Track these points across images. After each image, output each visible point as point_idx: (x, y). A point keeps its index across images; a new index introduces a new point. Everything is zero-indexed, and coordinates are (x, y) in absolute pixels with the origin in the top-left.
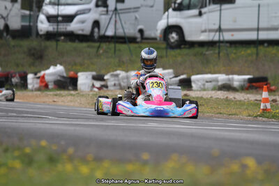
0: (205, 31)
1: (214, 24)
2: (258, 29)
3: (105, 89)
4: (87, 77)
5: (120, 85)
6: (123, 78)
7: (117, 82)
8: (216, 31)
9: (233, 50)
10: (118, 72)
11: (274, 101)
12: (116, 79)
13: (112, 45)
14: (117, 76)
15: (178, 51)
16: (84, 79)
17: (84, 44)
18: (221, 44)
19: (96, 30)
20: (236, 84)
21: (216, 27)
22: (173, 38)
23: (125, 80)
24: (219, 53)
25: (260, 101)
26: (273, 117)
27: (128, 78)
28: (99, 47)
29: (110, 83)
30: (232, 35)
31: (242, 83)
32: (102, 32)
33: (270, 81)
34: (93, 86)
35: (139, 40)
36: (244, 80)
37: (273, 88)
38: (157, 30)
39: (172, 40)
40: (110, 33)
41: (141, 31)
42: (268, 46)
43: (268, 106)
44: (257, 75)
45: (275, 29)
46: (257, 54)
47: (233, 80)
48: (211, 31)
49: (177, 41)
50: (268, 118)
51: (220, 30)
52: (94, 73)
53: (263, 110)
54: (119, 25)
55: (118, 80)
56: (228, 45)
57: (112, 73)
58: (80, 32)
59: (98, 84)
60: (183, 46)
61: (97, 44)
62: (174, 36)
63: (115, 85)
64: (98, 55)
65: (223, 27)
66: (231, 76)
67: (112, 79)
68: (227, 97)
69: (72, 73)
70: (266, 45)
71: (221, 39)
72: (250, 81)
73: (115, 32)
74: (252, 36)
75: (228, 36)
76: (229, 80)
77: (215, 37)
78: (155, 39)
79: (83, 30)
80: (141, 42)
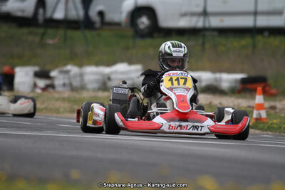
0: (184, 15)
1: (198, 6)
2: (256, 13)
3: (51, 90)
4: (27, 74)
5: (71, 85)
6: (75, 76)
7: (67, 81)
8: (199, 14)
9: (222, 40)
10: (69, 67)
11: (273, 108)
12: (66, 76)
13: (61, 32)
14: (67, 72)
15: (148, 41)
16: (23, 77)
17: (25, 30)
18: (207, 33)
19: (41, 11)
20: (225, 85)
21: (200, 9)
22: (143, 23)
23: (78, 79)
24: (203, 44)
25: (253, 107)
26: (270, 128)
27: (81, 75)
28: (43, 35)
29: (58, 82)
30: (222, 21)
31: (233, 85)
32: (48, 14)
33: (270, 81)
34: (35, 86)
35: (98, 25)
36: (236, 81)
37: (273, 91)
38: (121, 13)
39: (142, 27)
40: (59, 15)
41: (101, 14)
42: (269, 36)
43: (263, 114)
44: (254, 73)
45: (279, 13)
46: (254, 46)
47: (220, 80)
48: (193, 14)
49: (147, 27)
50: (262, 129)
51: (205, 13)
52: (37, 69)
53: (257, 119)
54: (71, 5)
55: (70, 78)
56: (216, 34)
57: (60, 69)
58: (19, 14)
59: (42, 83)
60: (156, 35)
61: (41, 31)
62: (144, 21)
63: (64, 85)
64: (43, 45)
65: (209, 9)
66: (218, 75)
67: (61, 76)
68: (210, 103)
69: (6, 69)
70: (266, 34)
71: (207, 25)
72: (243, 81)
73: (66, 15)
74: (247, 22)
75: (215, 22)
76: (216, 80)
77: (199, 23)
78: (118, 24)
79: (23, 11)
80: (101, 28)
